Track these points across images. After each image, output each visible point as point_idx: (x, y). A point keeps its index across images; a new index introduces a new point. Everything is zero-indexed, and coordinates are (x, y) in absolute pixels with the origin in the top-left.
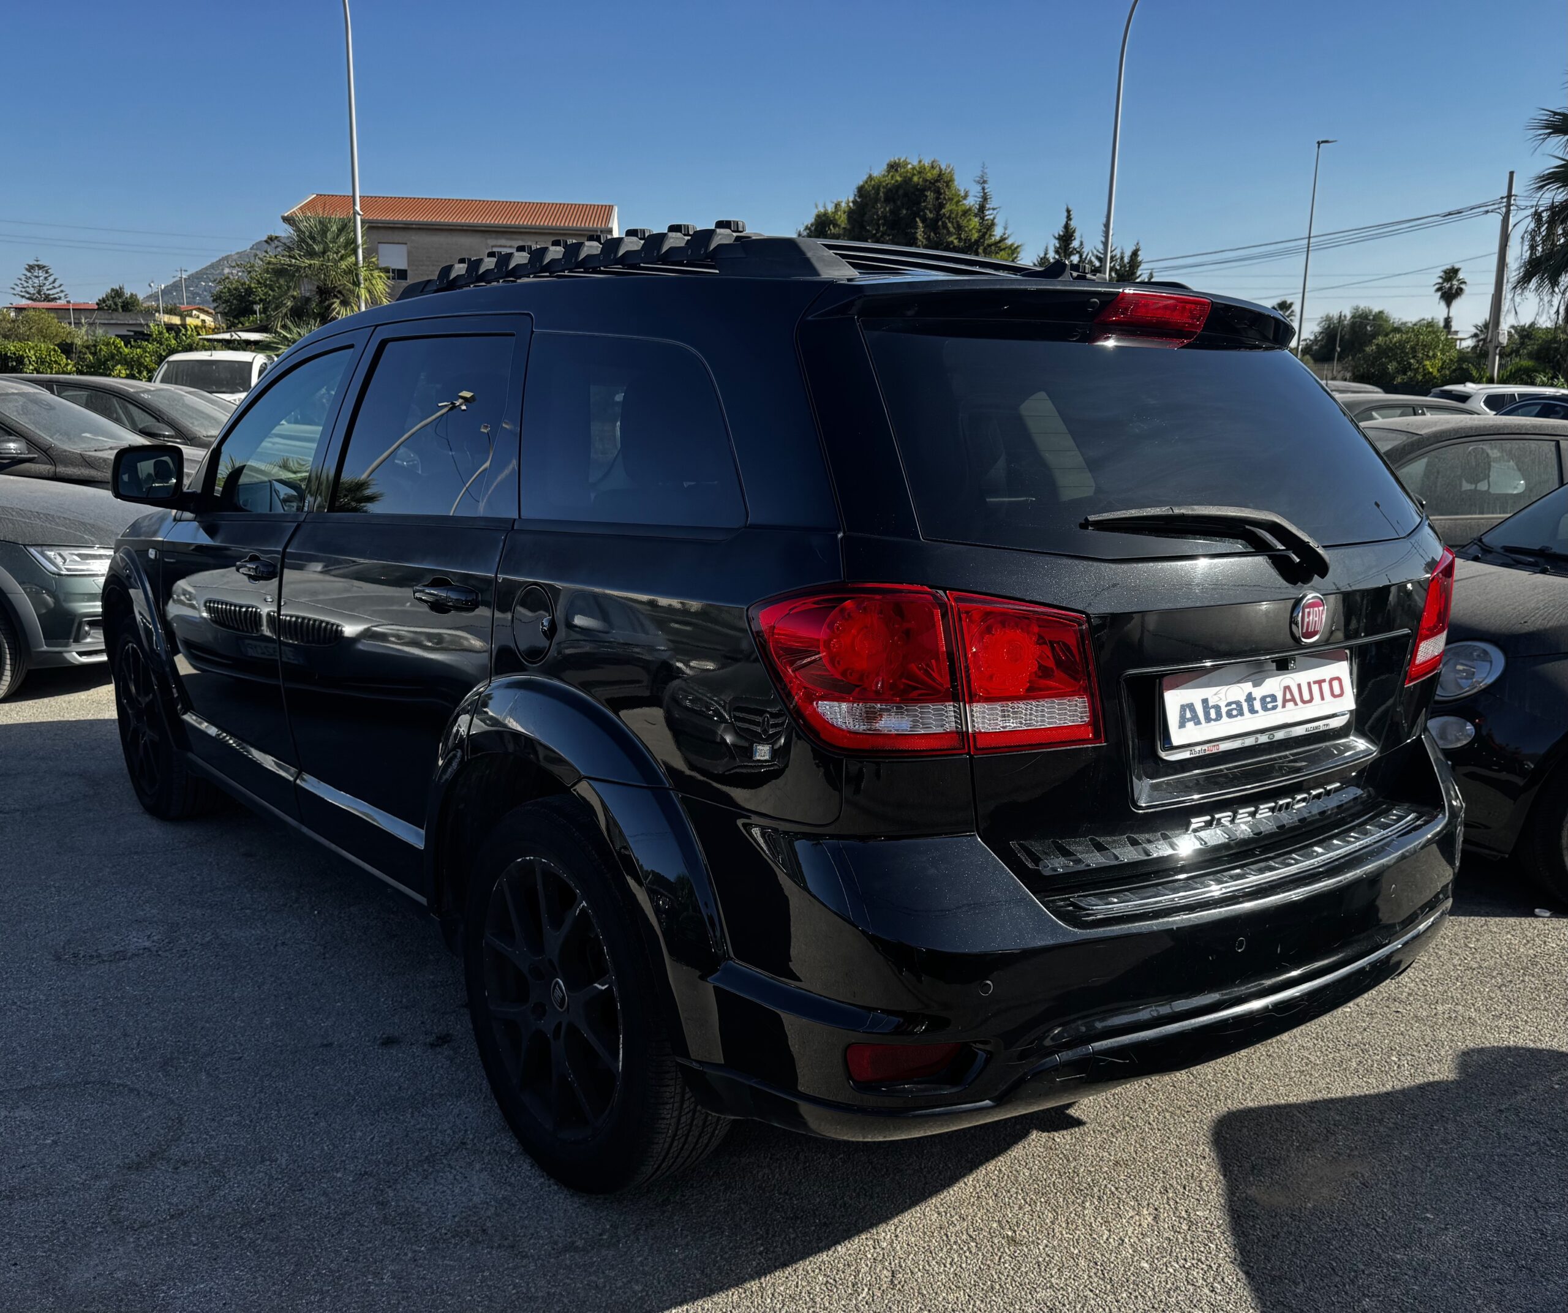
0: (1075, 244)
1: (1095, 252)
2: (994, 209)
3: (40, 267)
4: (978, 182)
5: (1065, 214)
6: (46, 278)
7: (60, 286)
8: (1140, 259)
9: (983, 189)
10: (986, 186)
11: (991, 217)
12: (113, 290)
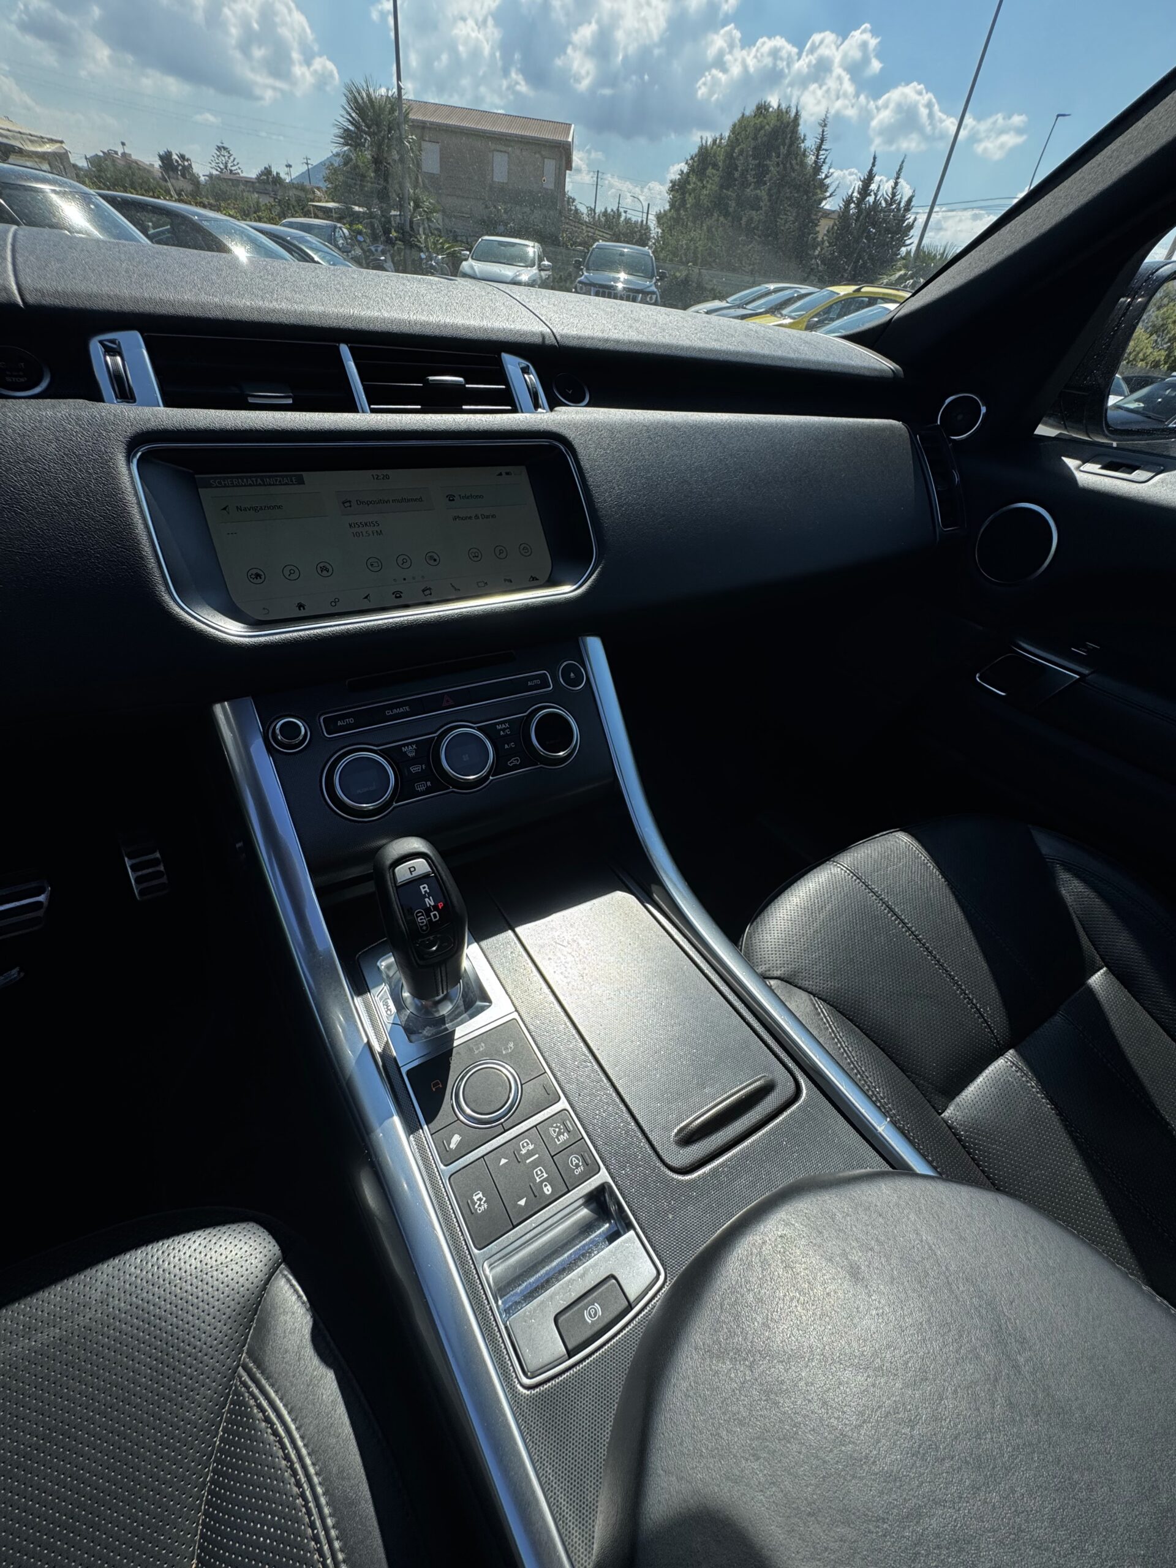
0: (873, 187)
1: (885, 195)
2: (826, 150)
3: (225, 149)
4: (820, 125)
5: (872, 160)
6: (229, 157)
7: (238, 164)
8: (912, 204)
9: (823, 132)
10: (826, 129)
11: (823, 157)
12: (265, 168)
